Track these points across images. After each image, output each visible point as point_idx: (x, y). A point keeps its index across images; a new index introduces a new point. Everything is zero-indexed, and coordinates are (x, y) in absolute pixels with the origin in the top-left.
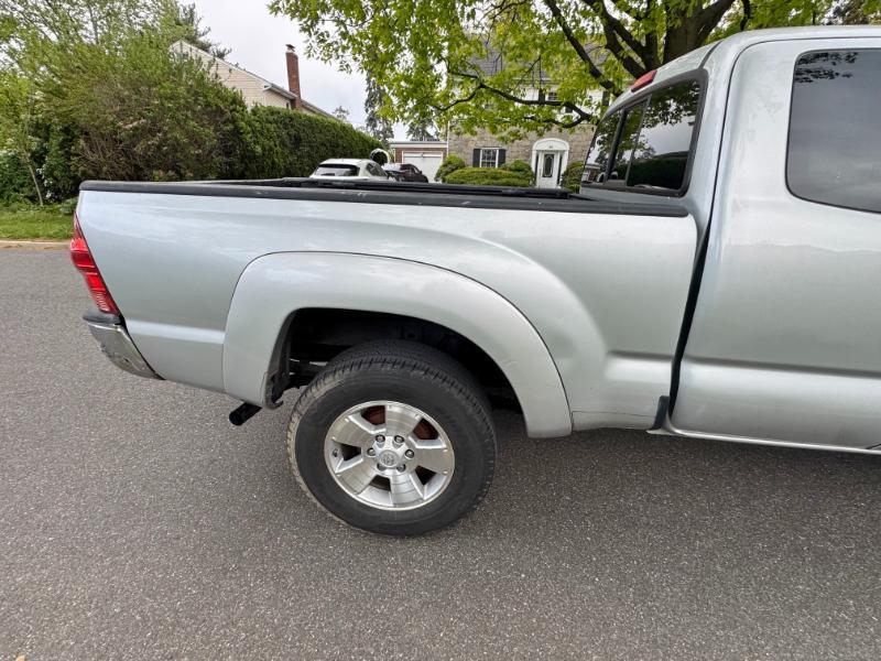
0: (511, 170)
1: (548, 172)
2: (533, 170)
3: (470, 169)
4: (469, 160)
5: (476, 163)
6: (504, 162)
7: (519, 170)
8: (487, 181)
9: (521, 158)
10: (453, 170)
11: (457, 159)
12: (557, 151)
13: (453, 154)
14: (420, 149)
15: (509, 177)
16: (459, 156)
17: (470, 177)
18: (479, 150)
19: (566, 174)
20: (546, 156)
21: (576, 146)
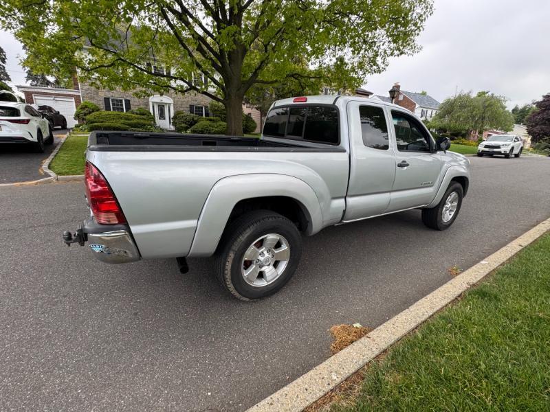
0: (137, 114)
1: (162, 116)
2: (152, 114)
3: (104, 112)
4: (102, 105)
5: (108, 108)
6: (130, 108)
7: (144, 115)
8: (122, 121)
9: (142, 106)
10: (90, 113)
11: (92, 104)
12: (166, 104)
13: (87, 100)
14: (51, 94)
15: (138, 119)
16: (92, 101)
17: (106, 118)
18: (108, 99)
19: (175, 118)
20: (159, 106)
21: (177, 101)
